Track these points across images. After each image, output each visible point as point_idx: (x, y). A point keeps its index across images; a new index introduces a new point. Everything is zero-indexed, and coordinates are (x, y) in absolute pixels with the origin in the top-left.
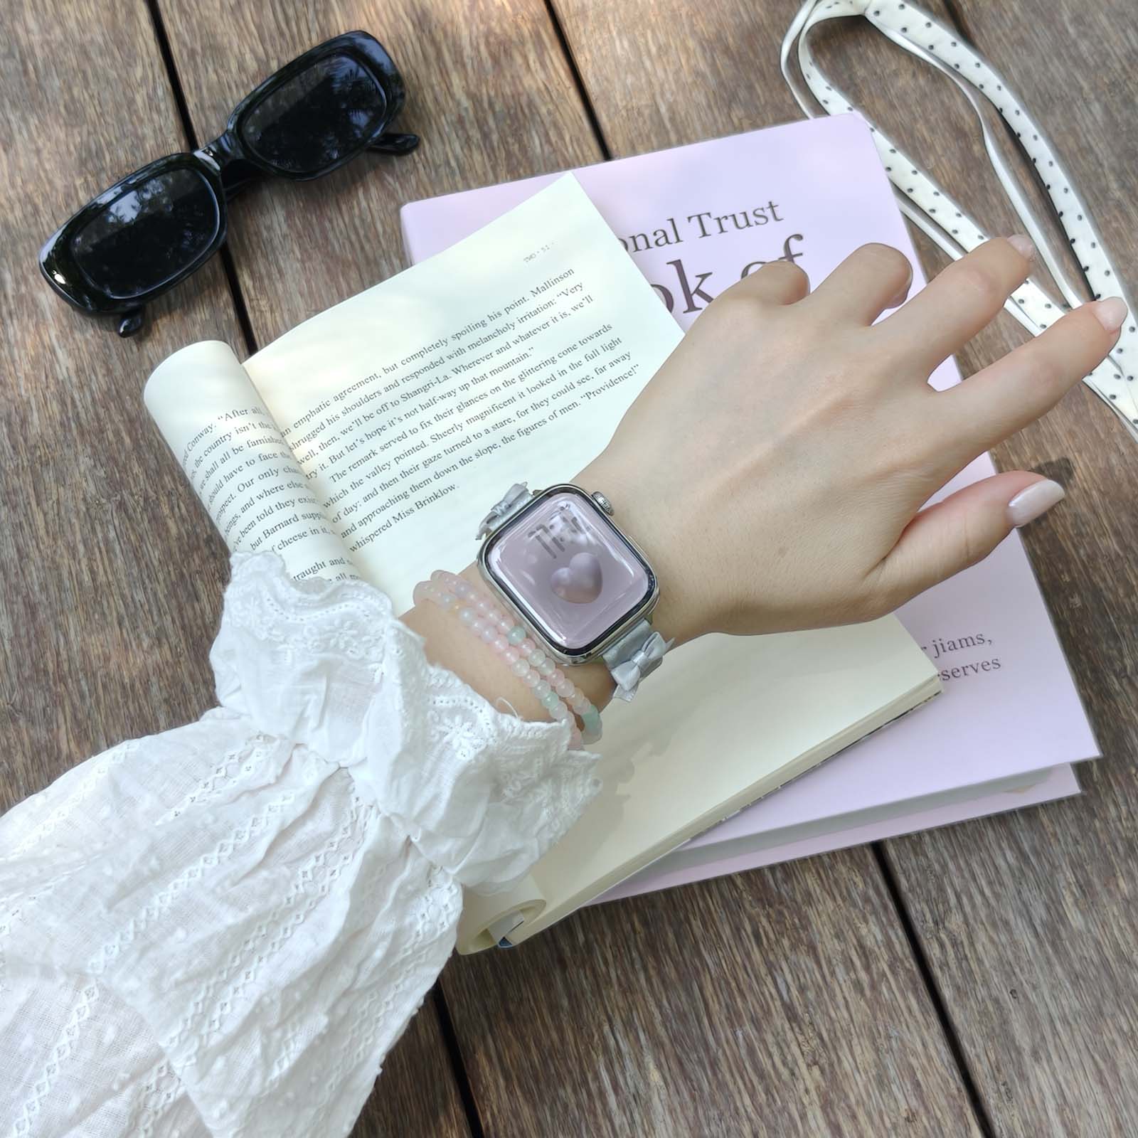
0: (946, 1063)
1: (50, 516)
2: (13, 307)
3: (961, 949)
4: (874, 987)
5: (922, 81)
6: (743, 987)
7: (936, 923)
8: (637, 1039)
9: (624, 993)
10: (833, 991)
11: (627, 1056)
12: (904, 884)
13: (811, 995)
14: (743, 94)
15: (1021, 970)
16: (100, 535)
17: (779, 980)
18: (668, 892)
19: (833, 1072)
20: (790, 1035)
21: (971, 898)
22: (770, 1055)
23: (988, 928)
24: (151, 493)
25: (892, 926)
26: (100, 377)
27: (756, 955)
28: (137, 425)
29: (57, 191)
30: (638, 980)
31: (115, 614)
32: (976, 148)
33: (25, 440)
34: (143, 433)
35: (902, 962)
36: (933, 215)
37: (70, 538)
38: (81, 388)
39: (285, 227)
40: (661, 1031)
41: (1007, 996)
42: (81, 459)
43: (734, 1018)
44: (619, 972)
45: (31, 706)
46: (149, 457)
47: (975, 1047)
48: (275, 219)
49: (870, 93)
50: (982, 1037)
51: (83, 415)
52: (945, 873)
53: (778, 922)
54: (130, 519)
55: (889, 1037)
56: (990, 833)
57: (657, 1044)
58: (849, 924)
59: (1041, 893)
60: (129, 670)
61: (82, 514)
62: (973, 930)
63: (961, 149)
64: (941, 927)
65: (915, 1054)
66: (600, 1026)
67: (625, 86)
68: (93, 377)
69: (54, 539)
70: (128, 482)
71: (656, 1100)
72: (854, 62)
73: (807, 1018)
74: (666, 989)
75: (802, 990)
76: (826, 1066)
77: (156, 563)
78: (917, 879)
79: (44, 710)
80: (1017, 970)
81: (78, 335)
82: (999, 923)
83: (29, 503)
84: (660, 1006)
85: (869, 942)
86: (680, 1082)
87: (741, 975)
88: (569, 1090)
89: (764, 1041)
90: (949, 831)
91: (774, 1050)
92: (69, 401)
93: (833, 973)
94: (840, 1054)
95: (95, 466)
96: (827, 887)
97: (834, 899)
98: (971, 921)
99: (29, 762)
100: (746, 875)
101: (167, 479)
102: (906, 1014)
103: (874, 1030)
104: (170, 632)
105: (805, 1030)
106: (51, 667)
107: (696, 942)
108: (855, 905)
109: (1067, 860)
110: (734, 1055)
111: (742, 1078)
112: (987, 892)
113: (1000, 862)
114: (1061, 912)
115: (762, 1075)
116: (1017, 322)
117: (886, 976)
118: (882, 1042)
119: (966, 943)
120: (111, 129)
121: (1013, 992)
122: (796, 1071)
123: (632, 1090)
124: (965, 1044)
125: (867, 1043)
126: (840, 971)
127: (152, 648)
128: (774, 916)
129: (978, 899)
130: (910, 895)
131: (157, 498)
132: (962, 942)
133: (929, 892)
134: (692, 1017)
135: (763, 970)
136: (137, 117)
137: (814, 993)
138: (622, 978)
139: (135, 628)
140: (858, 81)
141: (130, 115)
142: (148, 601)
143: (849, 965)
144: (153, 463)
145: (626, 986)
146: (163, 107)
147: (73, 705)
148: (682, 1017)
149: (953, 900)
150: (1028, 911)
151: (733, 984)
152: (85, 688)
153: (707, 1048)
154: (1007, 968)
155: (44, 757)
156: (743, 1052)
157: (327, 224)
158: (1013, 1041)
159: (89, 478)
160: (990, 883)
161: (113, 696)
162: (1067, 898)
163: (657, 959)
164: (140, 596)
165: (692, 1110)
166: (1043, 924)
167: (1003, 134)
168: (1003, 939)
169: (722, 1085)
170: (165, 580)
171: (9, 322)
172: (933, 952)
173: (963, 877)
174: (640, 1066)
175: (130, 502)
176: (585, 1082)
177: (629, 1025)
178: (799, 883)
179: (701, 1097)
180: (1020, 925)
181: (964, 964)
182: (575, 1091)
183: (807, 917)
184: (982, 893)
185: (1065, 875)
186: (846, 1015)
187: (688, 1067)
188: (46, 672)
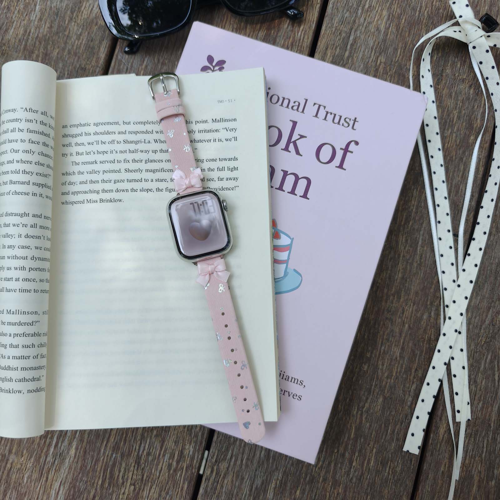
3: (218, 478)
4: (175, 471)
5: (472, 91)
6: (127, 439)
7: (216, 461)
10: (160, 462)
11: (68, 437)
13: (150, 458)
14: (390, 50)
17: (143, 445)
19: (138, 493)
20: (132, 468)
21: (236, 461)
22: (120, 472)
23: (234, 476)
25: (198, 452)
32: (472, 138)
35: (192, 469)
36: (431, 159)
40: (86, 436)
43: (116, 449)
49: (446, 83)
52: (233, 444)
55: (167, 493)
57: (81, 440)
58: (183, 440)
59: (264, 475)
62: (228, 473)
63: (465, 133)
64: (218, 463)
67: (343, 17)
71: (67, 460)
73: (143, 466)
75: (149, 454)
76: (137, 489)
78: (221, 440)
82: (240, 477)
85: (186, 452)
86: (81, 459)
89: (121, 465)
91: (122, 470)
93: (164, 456)
94: (145, 488)
98: (230, 469)
102: (180, 489)
103: (164, 488)
105: (139, 470)
108: (190, 435)
109: (284, 469)
110: (106, 462)
111: (104, 473)
112: (244, 462)
113: (258, 454)
114: (267, 488)
115: (111, 476)
116: (431, 230)
117: (183, 470)
118: (164, 493)
122: (125, 483)
123: (61, 451)
125: (158, 490)
126: (167, 456)
129: (239, 462)
130: (214, 444)
132: (221, 475)
133: (222, 447)
134: (101, 438)
135: (139, 438)
137: (152, 458)
140: (444, 74)
143: (172, 456)
148: (97, 436)
149: (229, 457)
150: (254, 479)
151: (124, 436)
153: (99, 453)
154: (230, 496)
156: (111, 463)
160: (248, 459)
162: (273, 484)
165: (78, 472)
166: (256, 488)
167: (488, 137)
168: (237, 484)
169: (94, 470)
173: (239, 450)
174: (70, 444)
176: (46, 437)
179: (84, 470)
180: (247, 483)
181: (216, 484)
182: (40, 438)
184: (242, 461)
185: (279, 474)
186: (158, 474)
187: (87, 456)
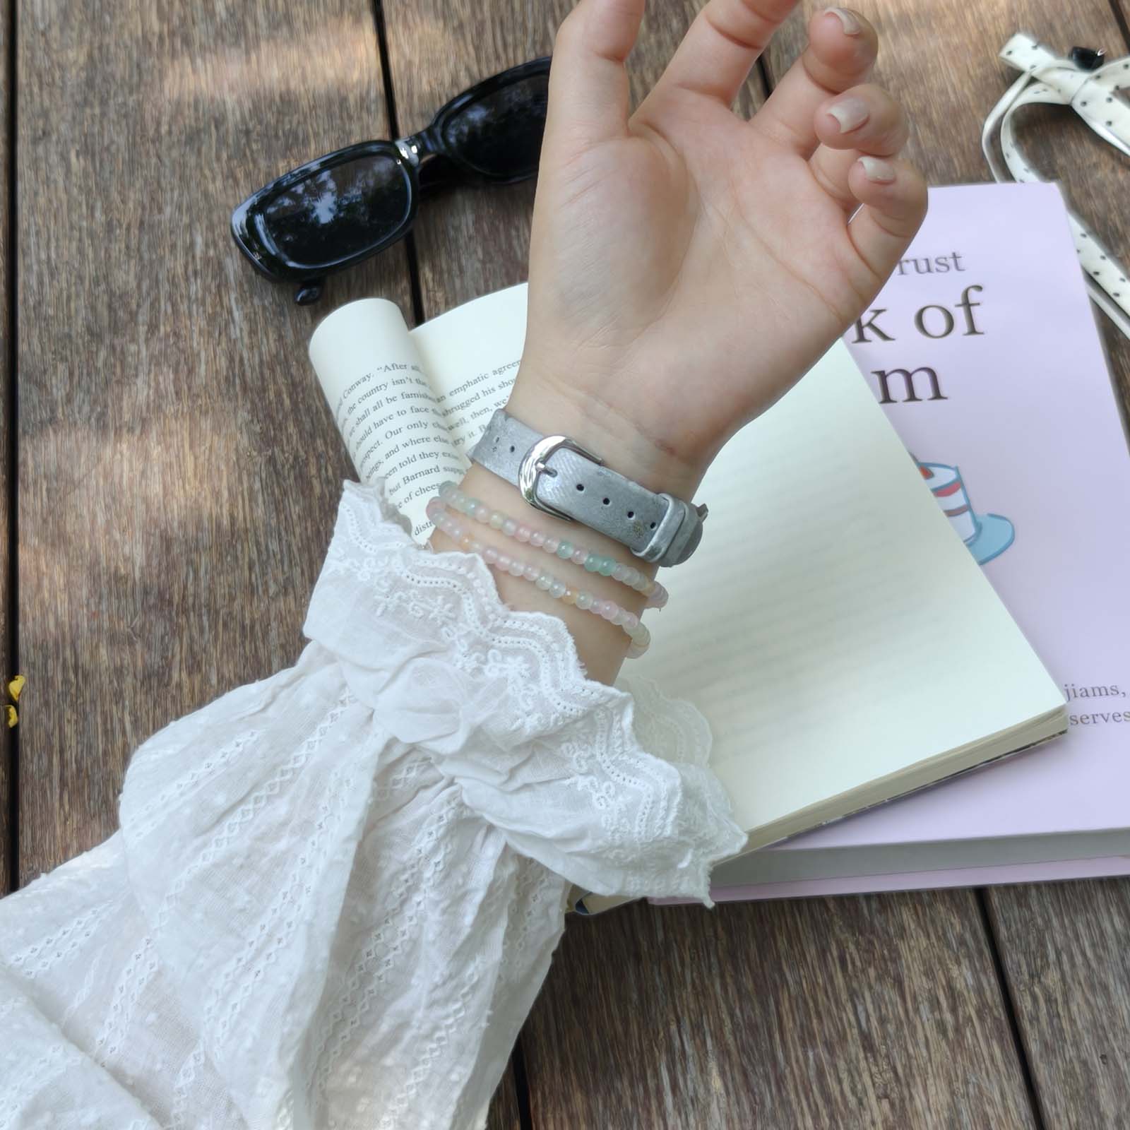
0: (1024, 1118)
1: (201, 459)
2: (199, 267)
3: (1054, 1006)
4: (958, 1029)
6: (821, 1008)
7: (1032, 976)
8: (704, 1043)
9: (697, 995)
10: (915, 1027)
11: (691, 1059)
12: (1003, 933)
13: (891, 1028)
14: (940, 165)
15: (1115, 1035)
16: (245, 485)
17: (860, 1008)
18: (757, 904)
19: (903, 1108)
20: (863, 1064)
21: (1071, 958)
22: (840, 1082)
23: (1086, 990)
24: (302, 453)
25: (985, 973)
26: (271, 341)
27: (839, 980)
28: (299, 389)
29: (259, 169)
30: (713, 985)
31: (247, 560)
33: (189, 388)
34: (303, 398)
35: (991, 1009)
36: (1117, 299)
37: (216, 483)
38: (251, 348)
39: (472, 231)
40: (730, 1039)
41: (1097, 1061)
42: (240, 413)
43: (807, 1038)
44: (695, 974)
45: (150, 631)
46: (306, 419)
47: (1056, 1106)
48: (463, 221)
50: (1066, 1097)
51: (248, 373)
52: (1047, 928)
53: (867, 951)
54: (277, 473)
55: (966, 1082)
56: (1100, 895)
57: (724, 1052)
58: (940, 963)
60: (252, 613)
61: (231, 463)
62: (1070, 989)
64: (1036, 980)
65: (991, 1102)
66: (667, 1024)
68: (265, 341)
69: (201, 482)
70: (281, 440)
71: (714, 1107)
72: (1055, 150)
73: (883, 1049)
74: (740, 999)
75: (883, 1021)
76: (897, 1102)
77: (295, 517)
78: (1017, 930)
79: (163, 638)
80: (1111, 1036)
81: (256, 301)
82: (1098, 985)
83: (183, 446)
84: (732, 1015)
85: (959, 985)
86: (742, 1093)
87: (821, 997)
88: (626, 1083)
89: (835, 1067)
90: (1058, 887)
91: (844, 1076)
92: (237, 359)
93: (917, 1010)
94: (913, 1091)
95: (252, 421)
96: (922, 923)
97: (928, 937)
98: (1069, 980)
99: (139, 684)
100: (840, 899)
101: (319, 442)
102: (988, 1063)
103: (952, 1074)
104: (298, 582)
105: (880, 1063)
106: (176, 599)
107: (779, 957)
108: (949, 946)
110: (802, 1075)
111: (807, 1099)
112: (1089, 953)
113: (1107, 925)
115: (828, 1099)
117: (972, 1021)
118: (959, 1086)
119: (1060, 1000)
120: (321, 122)
121: (1103, 1057)
122: (865, 1101)
123: (691, 1093)
124: (1046, 1102)
125: (943, 1085)
126: (924, 1009)
127: (277, 594)
128: (863, 944)
129: (1079, 960)
130: (1008, 944)
131: (307, 459)
132: (1056, 1000)
133: (1028, 944)
134: (763, 1031)
135: (844, 997)
136: (348, 114)
137: (894, 1026)
138: (697, 982)
139: (264, 574)
140: (1057, 168)
141: (341, 112)
142: (281, 551)
143: (935, 1004)
144: (308, 427)
145: (699, 989)
146: (373, 107)
147: (191, 638)
148: (753, 1028)
149: (1052, 956)
151: (811, 1004)
152: (206, 623)
153: (775, 1063)
154: (1101, 1033)
155: (154, 682)
156: (812, 1073)
157: (513, 233)
158: (1098, 1107)
159: (244, 430)
160: (1093, 945)
161: (232, 635)
163: (736, 968)
164: (274, 546)
165: (750, 1123)
168: (1100, 1002)
169: (785, 1103)
170: (301, 535)
171: (192, 280)
172: (1025, 1004)
173: (1066, 935)
174: (703, 1070)
175: (280, 458)
176: (644, 1078)
177: (697, 1029)
178: (893, 915)
179: (762, 1112)
180: (1120, 992)
181: (1055, 1021)
182: (632, 1085)
183: (897, 950)
184: (1084, 954)
186: (925, 1053)
187: (753, 1079)
188: (170, 603)
